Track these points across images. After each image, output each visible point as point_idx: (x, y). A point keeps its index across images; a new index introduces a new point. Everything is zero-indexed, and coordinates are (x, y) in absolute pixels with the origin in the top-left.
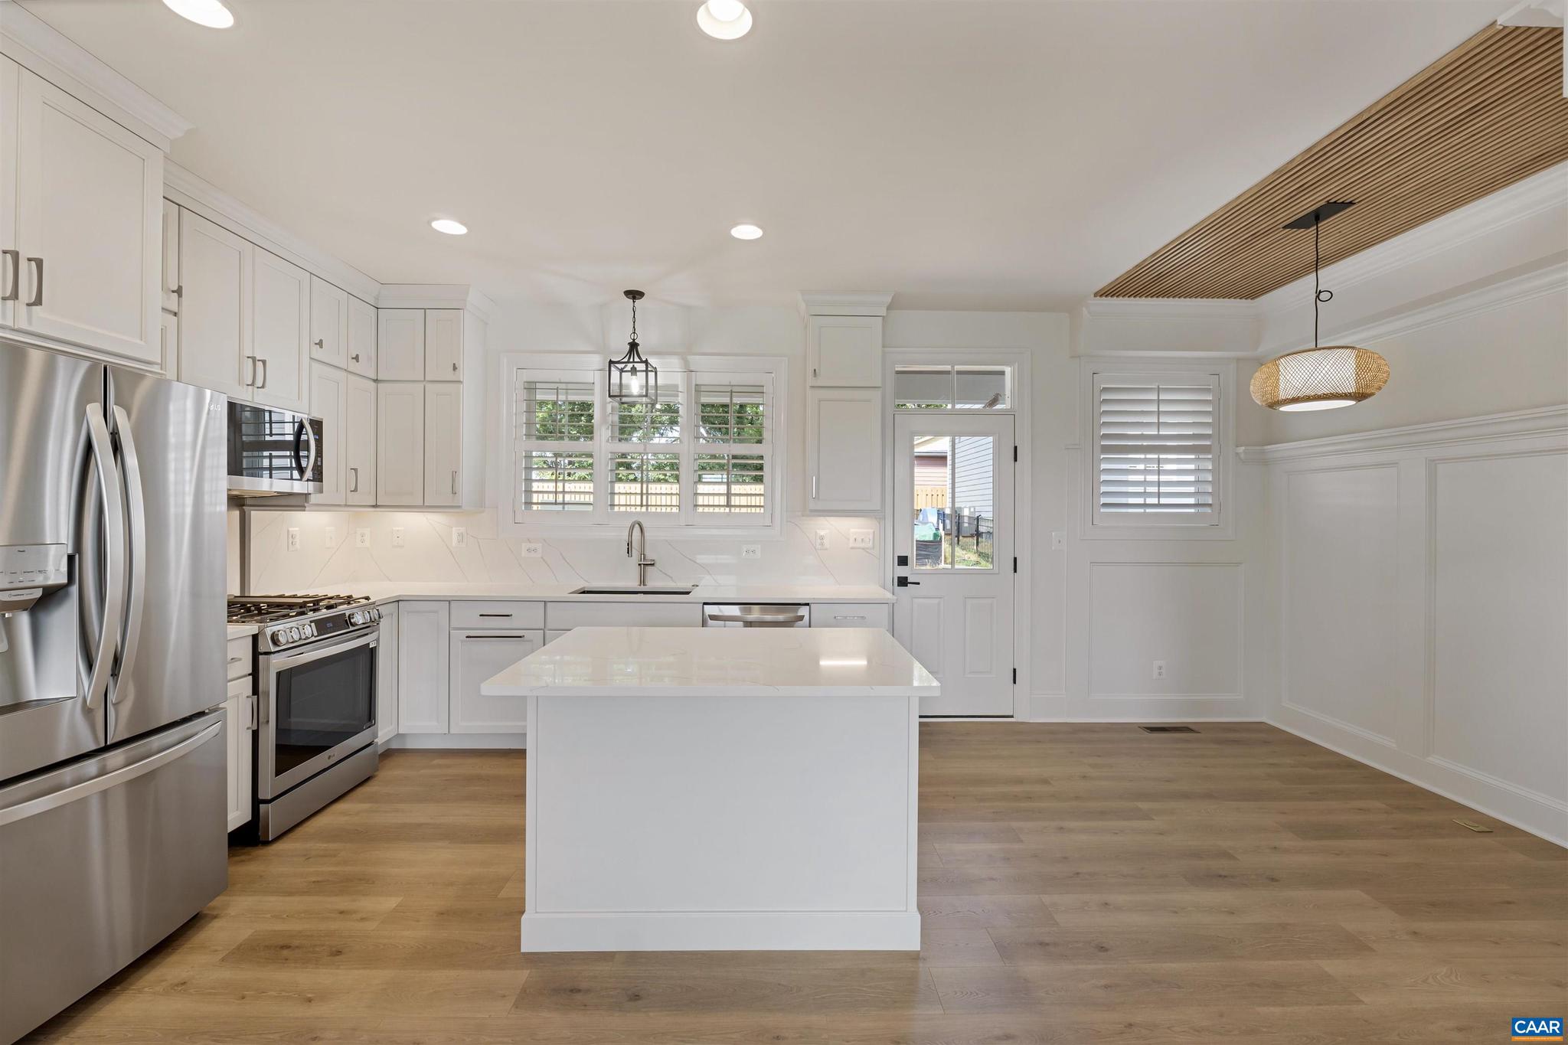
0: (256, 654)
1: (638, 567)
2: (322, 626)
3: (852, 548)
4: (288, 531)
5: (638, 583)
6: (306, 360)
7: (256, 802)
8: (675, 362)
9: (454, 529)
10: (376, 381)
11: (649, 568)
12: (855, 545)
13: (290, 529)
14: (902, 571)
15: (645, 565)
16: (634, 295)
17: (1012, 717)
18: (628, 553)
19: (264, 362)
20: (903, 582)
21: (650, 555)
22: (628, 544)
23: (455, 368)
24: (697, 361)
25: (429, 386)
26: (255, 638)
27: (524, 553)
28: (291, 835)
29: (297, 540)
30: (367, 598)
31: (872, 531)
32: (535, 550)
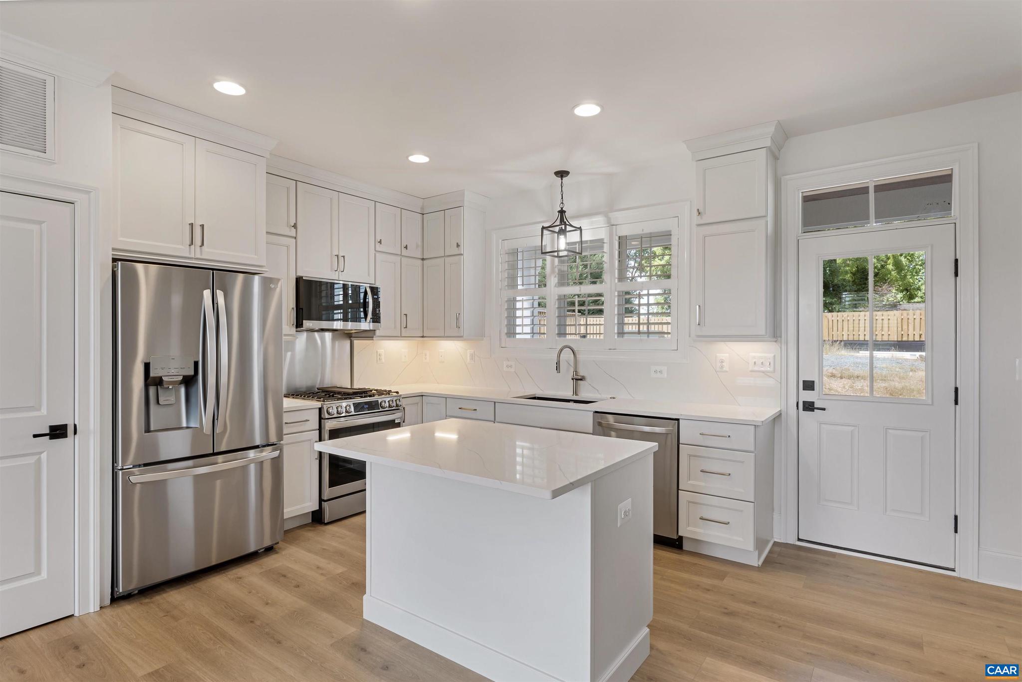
0: (320, 418)
1: (572, 381)
2: (358, 407)
3: (752, 371)
4: (377, 352)
5: (572, 394)
6: (372, 252)
7: (321, 500)
8: (600, 220)
9: (468, 351)
10: (423, 259)
11: (579, 382)
12: (756, 368)
13: (378, 351)
14: (808, 396)
15: (578, 379)
16: (562, 174)
17: (953, 570)
18: (557, 370)
19: (344, 257)
20: (809, 407)
21: (582, 373)
22: (557, 363)
23: (458, 246)
24: (617, 217)
25: (447, 259)
26: (320, 409)
27: (505, 369)
28: (339, 523)
29: (383, 357)
30: (397, 392)
31: (773, 355)
32: (511, 366)
